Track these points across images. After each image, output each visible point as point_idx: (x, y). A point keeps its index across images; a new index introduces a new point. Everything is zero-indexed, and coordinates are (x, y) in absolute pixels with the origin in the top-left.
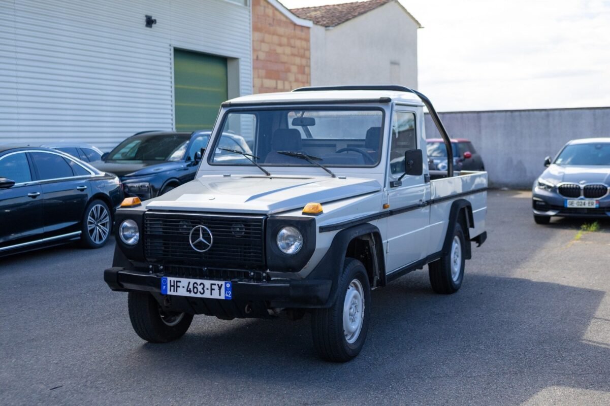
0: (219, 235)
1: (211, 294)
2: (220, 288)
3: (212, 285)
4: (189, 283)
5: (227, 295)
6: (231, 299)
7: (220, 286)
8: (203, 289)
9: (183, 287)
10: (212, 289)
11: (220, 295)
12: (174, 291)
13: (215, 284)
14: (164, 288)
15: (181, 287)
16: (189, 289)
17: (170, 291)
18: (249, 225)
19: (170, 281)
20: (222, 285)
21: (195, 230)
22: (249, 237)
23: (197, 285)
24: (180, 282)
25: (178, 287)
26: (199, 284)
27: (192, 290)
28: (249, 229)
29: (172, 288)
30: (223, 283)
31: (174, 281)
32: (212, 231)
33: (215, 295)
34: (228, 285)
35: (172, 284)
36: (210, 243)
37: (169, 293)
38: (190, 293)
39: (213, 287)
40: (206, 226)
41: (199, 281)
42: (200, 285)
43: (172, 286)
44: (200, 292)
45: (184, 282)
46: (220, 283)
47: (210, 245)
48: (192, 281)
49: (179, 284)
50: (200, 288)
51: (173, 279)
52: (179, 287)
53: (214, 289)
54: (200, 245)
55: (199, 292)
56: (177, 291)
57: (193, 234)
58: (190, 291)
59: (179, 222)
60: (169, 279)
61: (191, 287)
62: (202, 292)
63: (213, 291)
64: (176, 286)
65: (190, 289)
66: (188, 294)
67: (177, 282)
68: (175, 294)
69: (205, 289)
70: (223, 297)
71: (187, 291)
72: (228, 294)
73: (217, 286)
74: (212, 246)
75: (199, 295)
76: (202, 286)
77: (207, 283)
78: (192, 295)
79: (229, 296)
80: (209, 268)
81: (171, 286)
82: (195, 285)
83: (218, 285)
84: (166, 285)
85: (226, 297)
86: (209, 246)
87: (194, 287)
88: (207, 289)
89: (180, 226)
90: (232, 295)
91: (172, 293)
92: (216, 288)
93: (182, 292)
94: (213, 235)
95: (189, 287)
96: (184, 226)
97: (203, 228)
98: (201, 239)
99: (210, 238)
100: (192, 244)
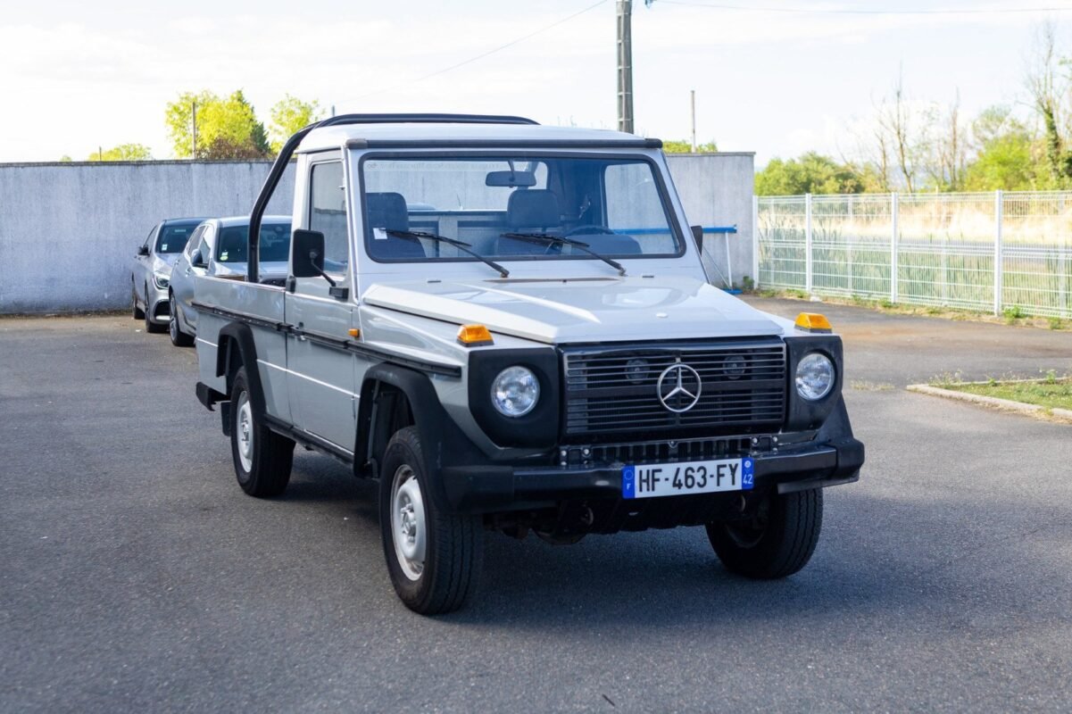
0: (708, 380)
1: (718, 484)
2: (733, 470)
3: (719, 467)
4: (678, 470)
5: (745, 482)
6: (752, 487)
7: (733, 466)
8: (704, 477)
9: (667, 479)
10: (720, 475)
11: (733, 483)
12: (648, 490)
13: (725, 466)
15: (662, 480)
16: (677, 482)
17: (641, 490)
18: (751, 358)
19: (641, 472)
20: (737, 465)
21: (668, 374)
22: (751, 378)
23: (693, 471)
24: (660, 471)
25: (655, 480)
26: (696, 469)
27: (683, 482)
28: (751, 364)
29: (644, 485)
30: (739, 461)
31: (648, 471)
33: (726, 485)
34: (748, 464)
35: (644, 477)
36: (696, 394)
37: (638, 495)
38: (680, 488)
39: (722, 471)
40: (688, 365)
41: (695, 465)
42: (698, 470)
43: (644, 481)
44: (699, 484)
45: (668, 469)
46: (733, 462)
47: (696, 398)
48: (683, 466)
49: (657, 475)
50: (698, 477)
51: (645, 468)
52: (658, 480)
53: (723, 475)
55: (696, 484)
56: (653, 489)
57: (664, 381)
58: (679, 485)
60: (638, 468)
61: (681, 476)
62: (702, 482)
63: (721, 478)
64: (652, 480)
65: (680, 481)
66: (676, 492)
67: (654, 471)
68: (651, 494)
69: (708, 476)
70: (738, 486)
71: (675, 485)
72: (747, 479)
73: (728, 467)
74: (699, 400)
75: (696, 490)
76: (702, 472)
77: (711, 465)
78: (684, 491)
79: (749, 483)
81: (641, 481)
82: (690, 473)
83: (730, 466)
84: (632, 482)
85: (743, 485)
86: (694, 399)
87: (687, 477)
88: (712, 476)
89: (629, 369)
90: (755, 480)
91: (645, 494)
92: (726, 471)
93: (664, 489)
94: (703, 380)
95: (679, 477)
96: (637, 369)
97: (682, 368)
98: (679, 389)
99: (697, 386)
100: (662, 400)
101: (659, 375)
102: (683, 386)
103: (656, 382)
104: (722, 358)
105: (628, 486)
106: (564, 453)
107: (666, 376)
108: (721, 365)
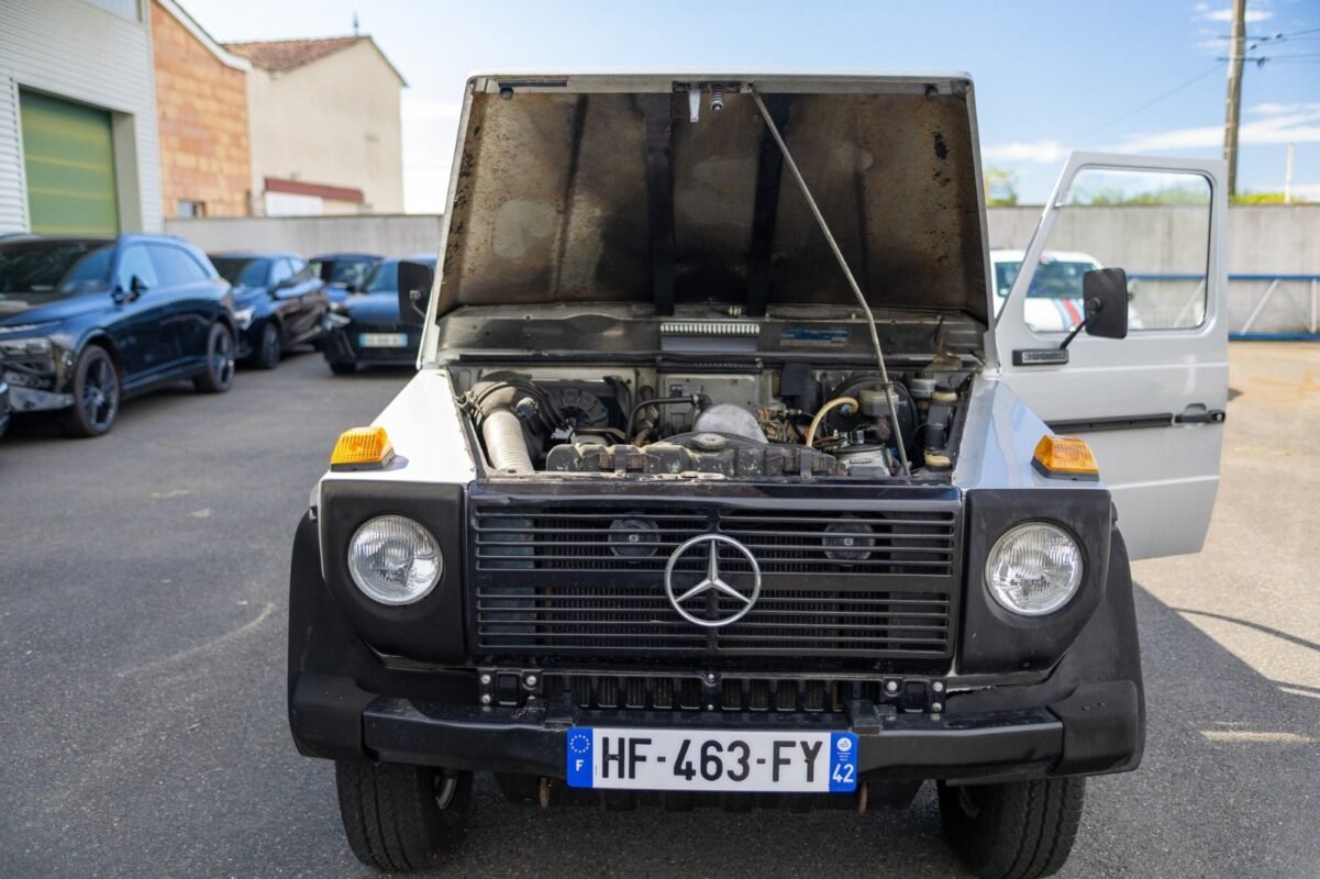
0: (781, 567)
1: (776, 777)
2: (811, 754)
3: (778, 745)
4: (686, 744)
5: (839, 778)
6: (852, 789)
7: (811, 747)
8: (743, 761)
9: (661, 759)
10: (778, 762)
11: (810, 777)
12: (621, 775)
13: (792, 744)
14: (578, 766)
15: (652, 759)
16: (684, 767)
17: (605, 774)
18: (887, 529)
19: (606, 741)
20: (818, 745)
21: (690, 551)
22: (886, 569)
23: (719, 748)
24: (648, 742)
25: (634, 758)
26: (725, 746)
27: (697, 766)
28: (887, 542)
29: (613, 765)
30: (825, 737)
31: (621, 741)
32: (756, 553)
33: (793, 780)
34: (845, 744)
35: (614, 749)
36: (748, 593)
37: (599, 782)
38: (689, 778)
39: (784, 753)
40: (731, 536)
41: (725, 737)
42: (731, 748)
43: (613, 757)
44: (731, 774)
45: (665, 741)
46: (811, 737)
47: (750, 602)
48: (698, 737)
49: (640, 750)
50: (730, 761)
51: (614, 734)
52: (643, 759)
53: (787, 762)
54: (707, 604)
55: (725, 774)
56: (632, 775)
57: (678, 565)
58: (689, 773)
59: (607, 524)
60: (599, 733)
61: (694, 756)
62: (739, 770)
63: (782, 767)
64: (629, 758)
65: (689, 764)
66: (681, 784)
67: (634, 742)
68: (626, 784)
69: (752, 761)
70: (821, 784)
71: (678, 771)
72: (843, 772)
73: (799, 749)
74: (757, 605)
75: (724, 784)
76: (739, 752)
77: (761, 742)
78: (698, 784)
79: (846, 780)
80: (725, 676)
81: (607, 757)
82: (711, 751)
83: (804, 745)
84: (588, 757)
85: (833, 783)
86: (745, 604)
87: (705, 759)
88: (761, 761)
89: (616, 536)
90: (861, 776)
91: (613, 782)
92: (796, 755)
93: (654, 776)
94: (762, 567)
95: (687, 759)
96: (633, 536)
97: (722, 542)
98: (715, 581)
99: (753, 578)
100: (674, 602)
101: (670, 551)
102: (720, 577)
103: (663, 565)
104: (821, 527)
105: (579, 764)
106: (486, 679)
107: (684, 554)
108: (818, 541)
